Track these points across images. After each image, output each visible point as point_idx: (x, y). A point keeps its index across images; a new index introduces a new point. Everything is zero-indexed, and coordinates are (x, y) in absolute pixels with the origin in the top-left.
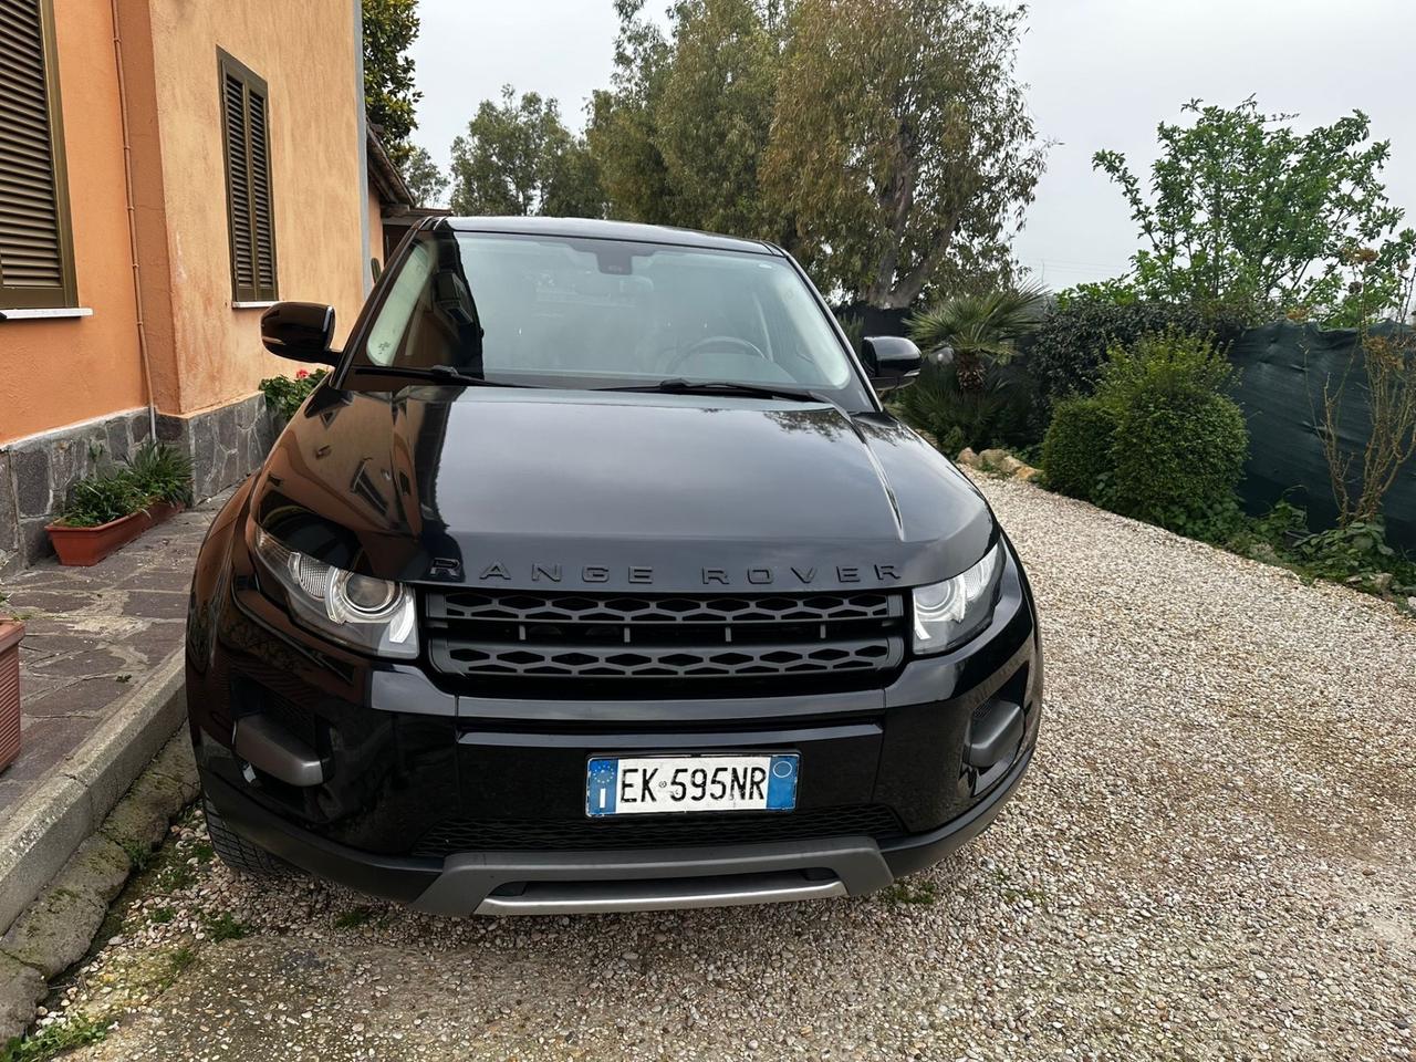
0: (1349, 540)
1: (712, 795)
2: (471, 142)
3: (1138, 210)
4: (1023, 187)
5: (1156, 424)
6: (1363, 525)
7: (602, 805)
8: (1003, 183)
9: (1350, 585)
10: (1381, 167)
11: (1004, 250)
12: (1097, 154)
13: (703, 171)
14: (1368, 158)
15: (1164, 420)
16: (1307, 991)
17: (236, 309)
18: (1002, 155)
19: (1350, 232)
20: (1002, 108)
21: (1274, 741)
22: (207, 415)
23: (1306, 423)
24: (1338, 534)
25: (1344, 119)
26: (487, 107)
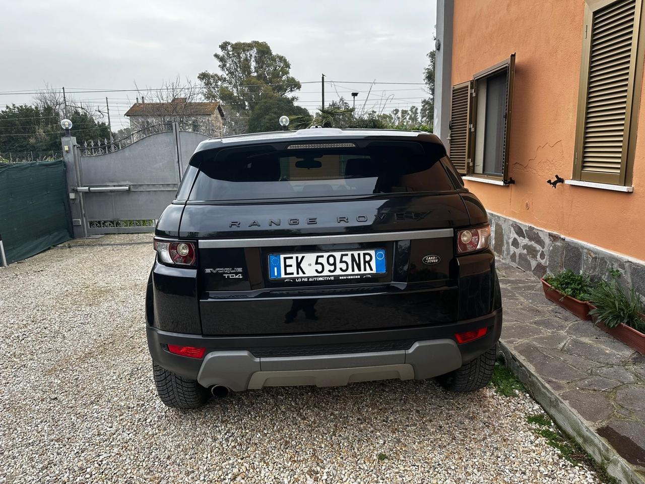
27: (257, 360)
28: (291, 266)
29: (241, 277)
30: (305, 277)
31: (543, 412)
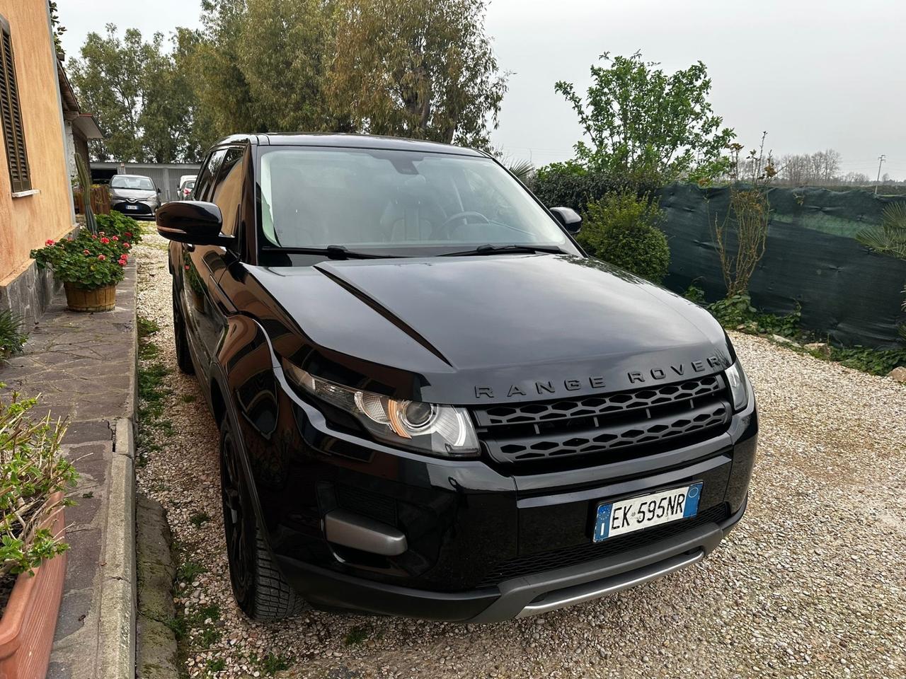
0: (734, 304)
1: (658, 515)
2: (83, 63)
3: (582, 118)
4: (494, 101)
5: (623, 247)
6: (739, 297)
7: (602, 534)
8: (482, 99)
9: (740, 330)
10: (707, 93)
11: (485, 141)
12: (557, 83)
13: (276, 87)
14: (701, 88)
15: (628, 244)
16: (878, 561)
17: (15, 199)
18: (478, 81)
19: (696, 131)
20: (479, 52)
21: (772, 425)
22: (14, 281)
23: (696, 241)
24: (727, 303)
25: (693, 66)
26: (93, 37)
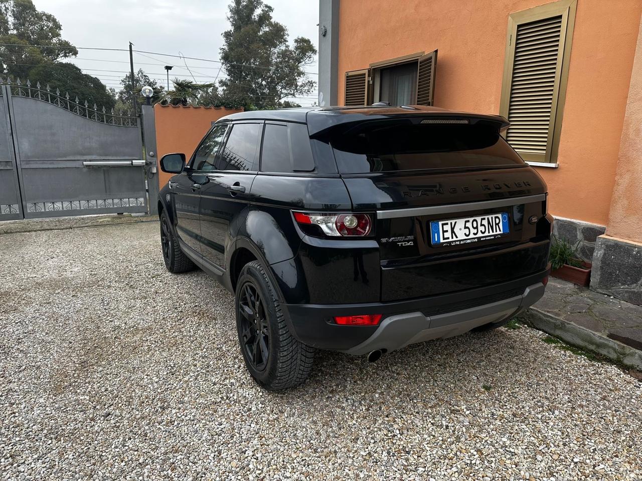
27: (429, 319)
28: (447, 231)
29: (412, 244)
30: (458, 241)
31: (547, 335)
